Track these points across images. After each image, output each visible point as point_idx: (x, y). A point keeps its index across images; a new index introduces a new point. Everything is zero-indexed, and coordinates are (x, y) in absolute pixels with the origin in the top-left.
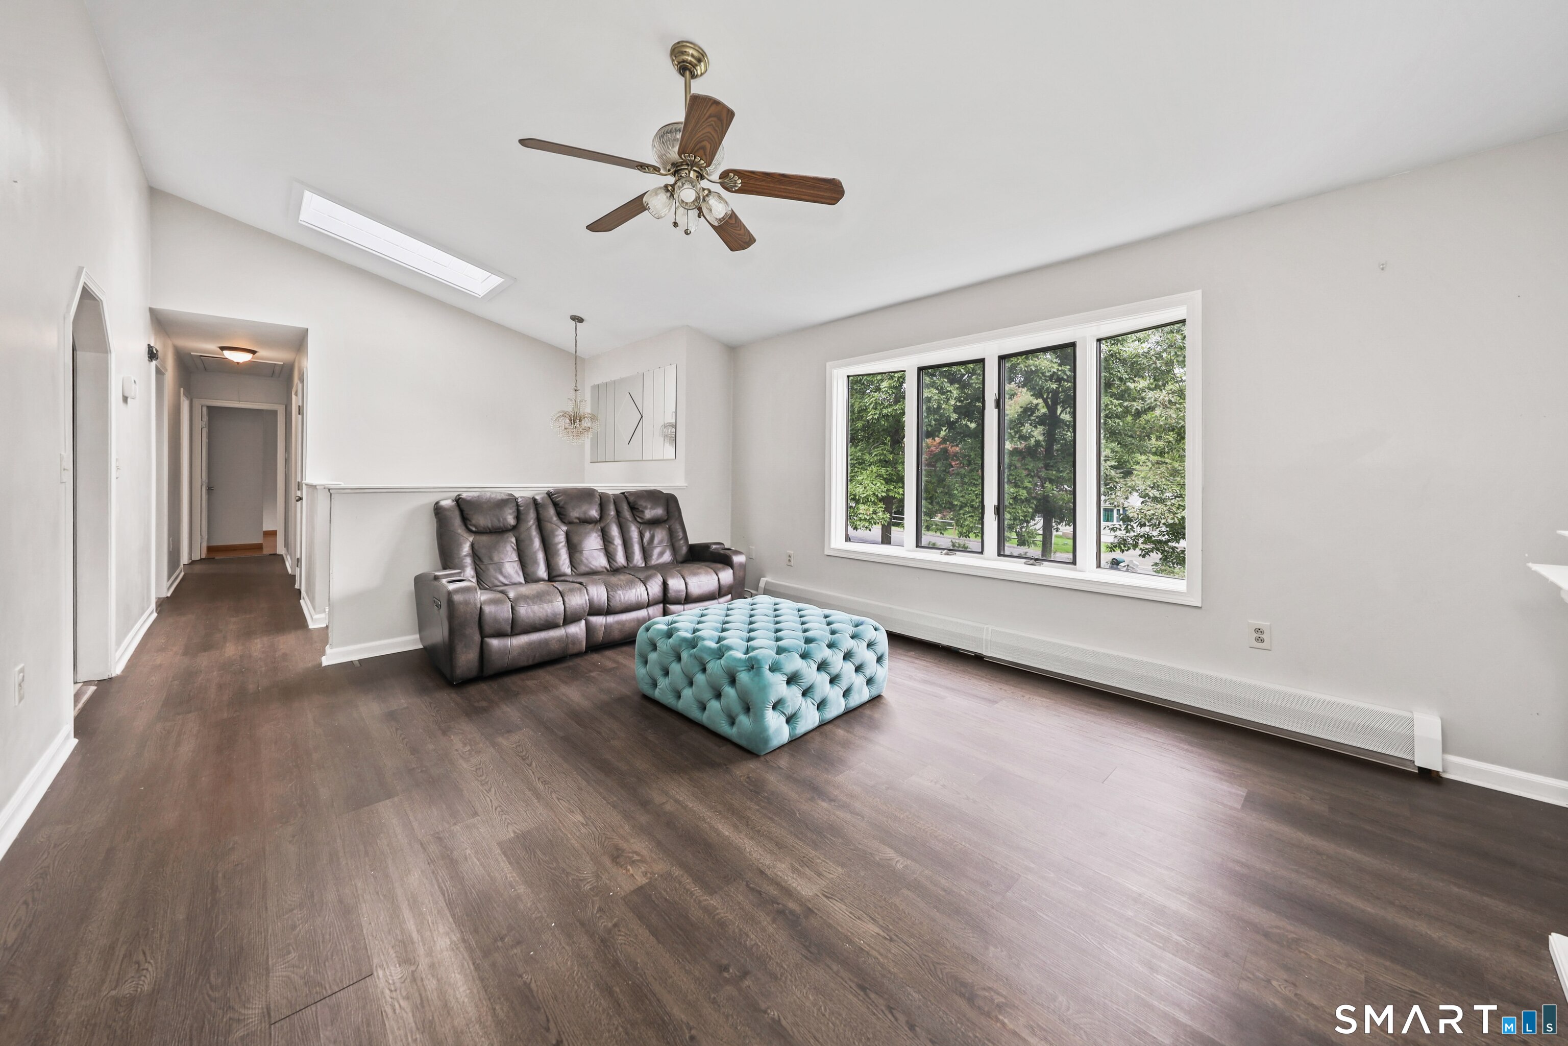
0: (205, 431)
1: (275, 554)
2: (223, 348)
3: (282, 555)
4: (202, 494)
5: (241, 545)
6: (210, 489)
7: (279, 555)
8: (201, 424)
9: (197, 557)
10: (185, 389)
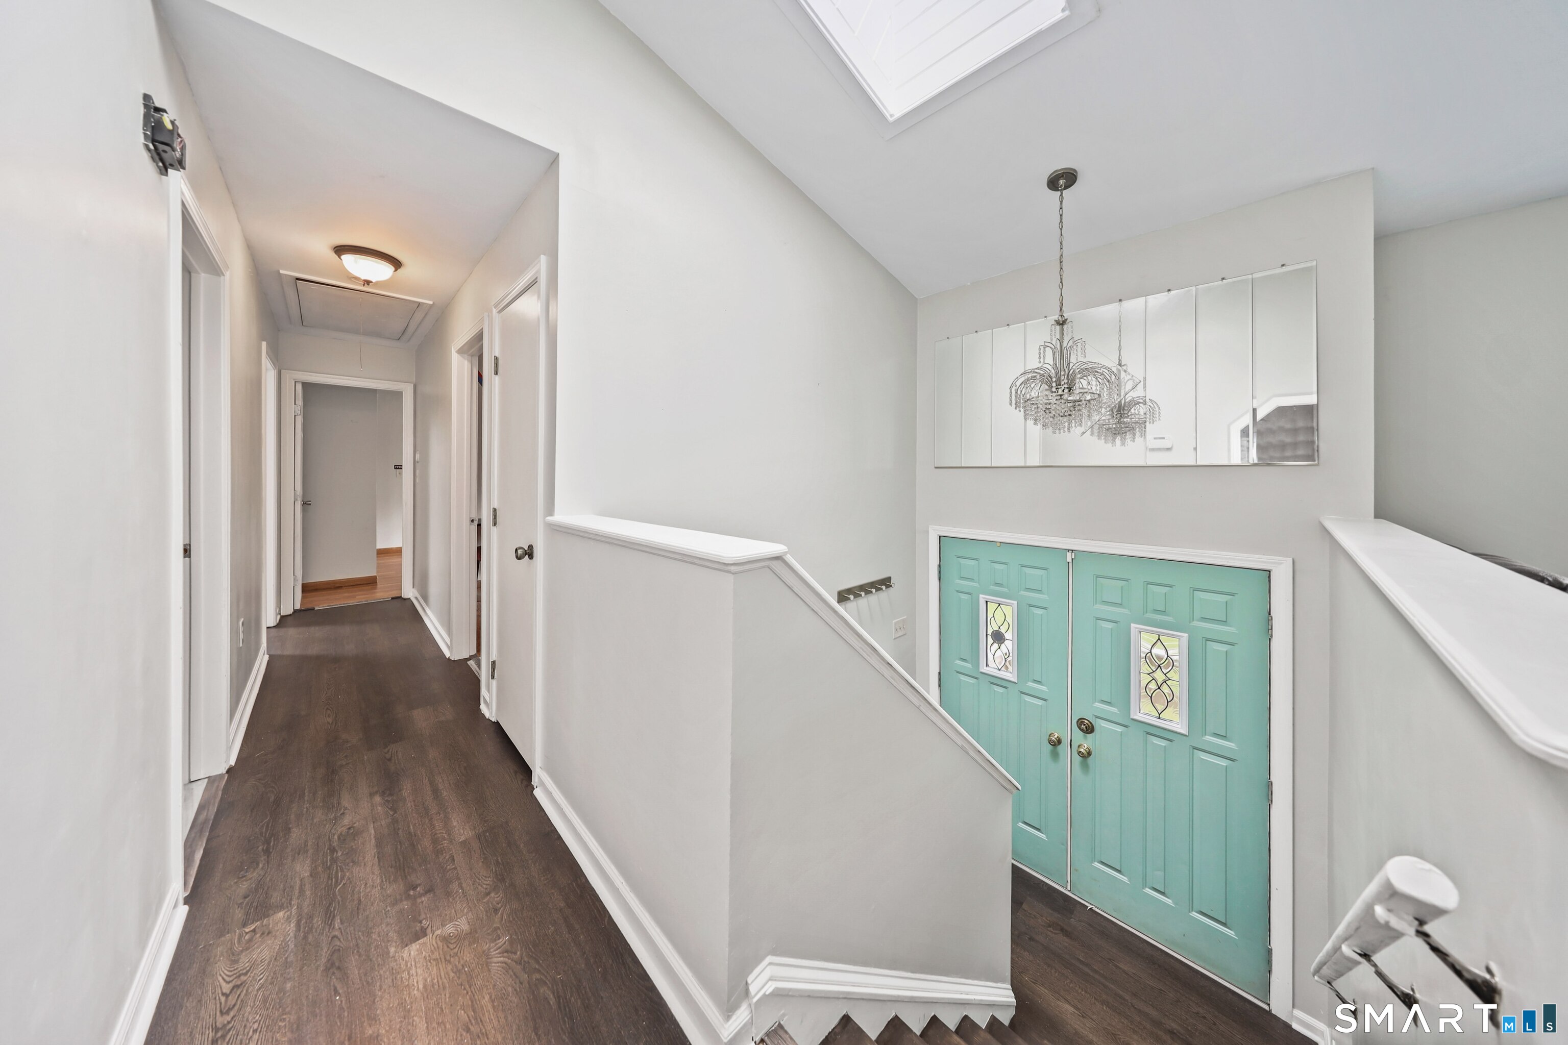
0: (300, 420)
1: (400, 597)
2: (340, 250)
3: (409, 599)
4: (294, 513)
5: (348, 581)
6: (306, 504)
7: (405, 599)
8: (294, 408)
9: (287, 610)
10: (268, 344)
